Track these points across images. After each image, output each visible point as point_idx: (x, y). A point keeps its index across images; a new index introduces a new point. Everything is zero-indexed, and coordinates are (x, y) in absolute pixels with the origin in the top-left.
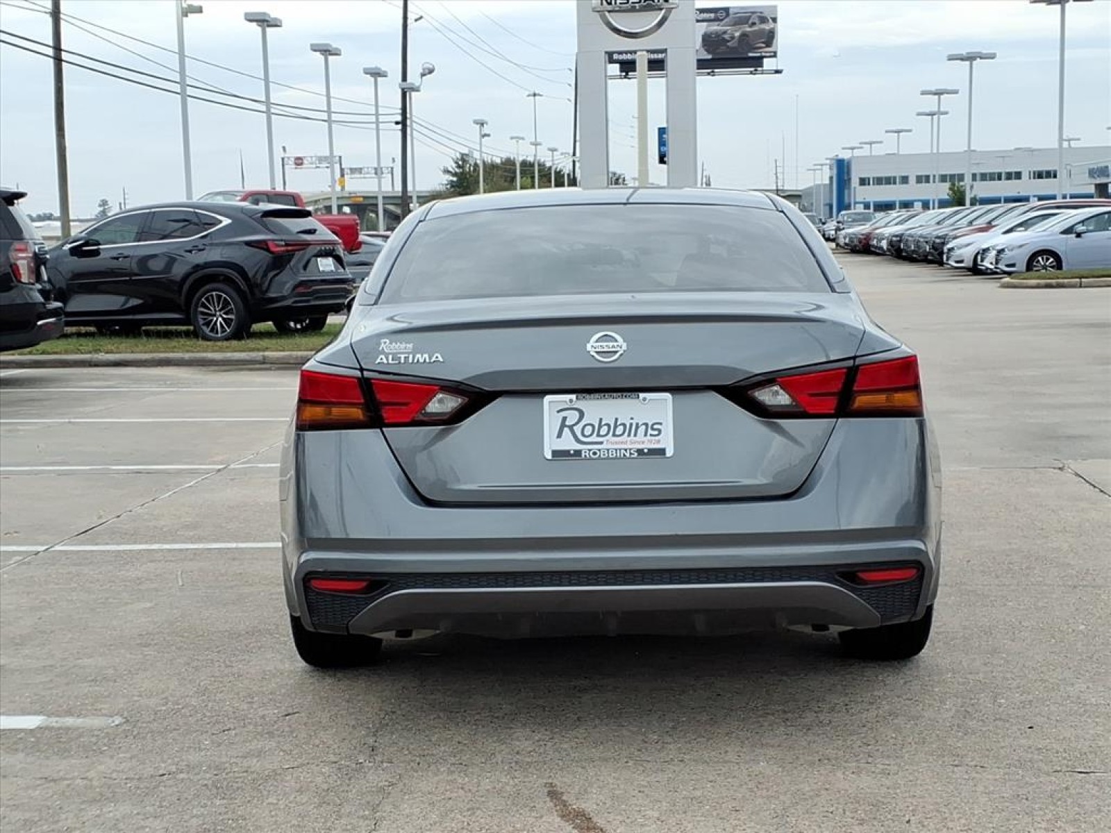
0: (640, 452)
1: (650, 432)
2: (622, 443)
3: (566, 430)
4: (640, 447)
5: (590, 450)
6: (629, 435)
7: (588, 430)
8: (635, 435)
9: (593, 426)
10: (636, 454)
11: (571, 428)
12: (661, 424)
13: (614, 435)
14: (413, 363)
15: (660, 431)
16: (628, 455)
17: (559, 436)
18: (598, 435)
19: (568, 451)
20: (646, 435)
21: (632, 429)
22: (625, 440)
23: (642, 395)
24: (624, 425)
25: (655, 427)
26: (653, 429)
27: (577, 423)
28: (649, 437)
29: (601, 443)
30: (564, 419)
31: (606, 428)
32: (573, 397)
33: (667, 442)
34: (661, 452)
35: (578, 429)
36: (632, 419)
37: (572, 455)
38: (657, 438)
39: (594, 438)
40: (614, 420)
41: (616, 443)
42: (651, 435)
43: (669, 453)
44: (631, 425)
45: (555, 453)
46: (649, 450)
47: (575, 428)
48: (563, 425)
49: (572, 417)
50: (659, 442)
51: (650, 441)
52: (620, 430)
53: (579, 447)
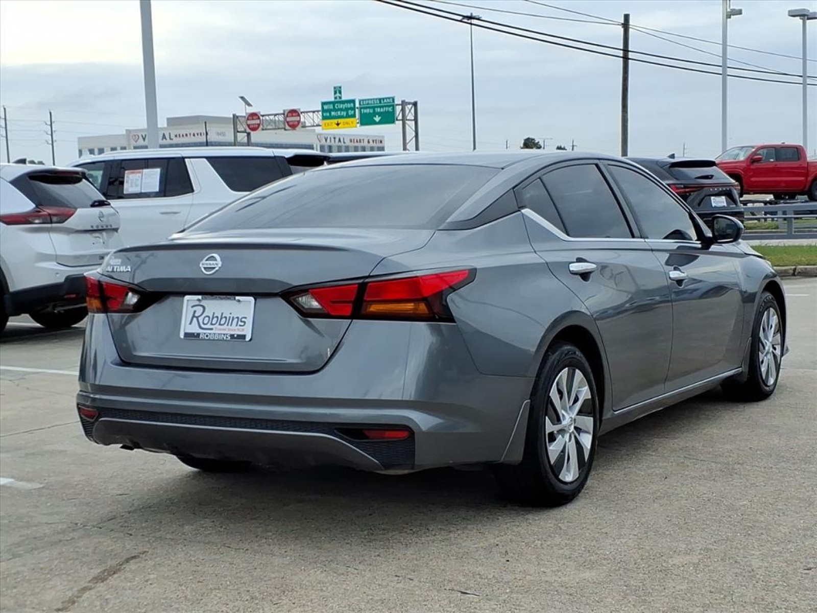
0: (232, 336)
1: (240, 323)
2: (223, 330)
3: (195, 319)
4: (232, 333)
5: (205, 334)
6: (228, 325)
7: (206, 320)
8: (231, 325)
9: (209, 317)
10: (229, 338)
11: (197, 318)
12: (245, 318)
13: (220, 324)
14: (119, 271)
15: (245, 322)
16: (225, 338)
18: (211, 324)
19: (194, 334)
20: (237, 325)
21: (229, 321)
22: (225, 328)
23: (237, 298)
24: (226, 318)
25: (243, 320)
26: (241, 321)
27: (201, 315)
28: (238, 327)
29: (212, 329)
30: (195, 312)
31: (216, 319)
32: (200, 297)
33: (247, 332)
34: (244, 337)
36: (231, 314)
37: (195, 337)
38: (242, 328)
39: (209, 326)
40: (221, 314)
41: (220, 330)
42: (240, 326)
43: (248, 339)
44: (230, 317)
45: (186, 335)
46: (238, 335)
47: (200, 318)
48: (194, 316)
49: (199, 311)
50: (243, 330)
51: (239, 330)
52: (223, 321)
53: (200, 331)
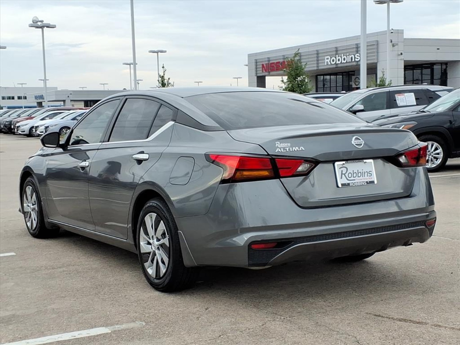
0: (367, 182)
1: (369, 175)
2: (361, 179)
3: (343, 175)
4: (367, 180)
5: (352, 183)
6: (363, 176)
7: (350, 175)
8: (364, 176)
9: (351, 173)
10: (366, 183)
11: (344, 174)
12: (371, 171)
13: (358, 177)
14: (292, 151)
15: (371, 174)
16: (364, 184)
17: (341, 178)
18: (353, 177)
19: (345, 184)
20: (367, 176)
22: (361, 178)
23: (365, 161)
24: (360, 172)
25: (370, 173)
26: (369, 174)
27: (346, 173)
28: (368, 177)
29: (354, 180)
30: (342, 171)
31: (355, 174)
32: (344, 162)
33: (374, 179)
34: (373, 182)
35: (347, 175)
36: (362, 170)
37: (347, 185)
38: (371, 177)
39: (352, 178)
40: (357, 171)
41: (359, 180)
42: (369, 176)
43: (376, 182)
44: (363, 172)
45: (342, 185)
46: (369, 182)
47: (346, 175)
49: (344, 170)
50: (371, 178)
51: (369, 178)
52: (359, 175)
53: (349, 182)
